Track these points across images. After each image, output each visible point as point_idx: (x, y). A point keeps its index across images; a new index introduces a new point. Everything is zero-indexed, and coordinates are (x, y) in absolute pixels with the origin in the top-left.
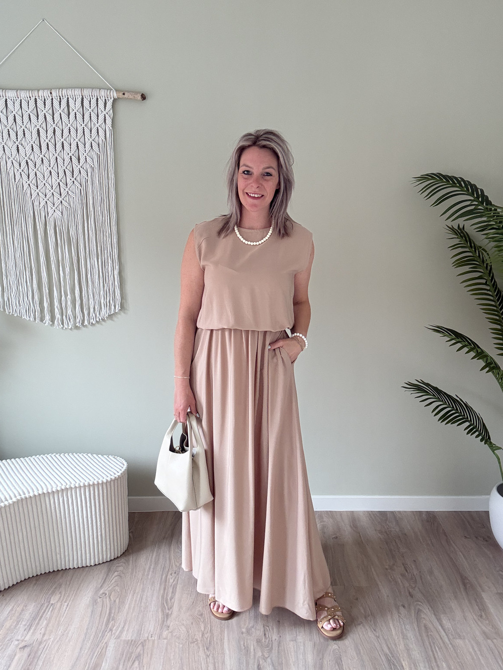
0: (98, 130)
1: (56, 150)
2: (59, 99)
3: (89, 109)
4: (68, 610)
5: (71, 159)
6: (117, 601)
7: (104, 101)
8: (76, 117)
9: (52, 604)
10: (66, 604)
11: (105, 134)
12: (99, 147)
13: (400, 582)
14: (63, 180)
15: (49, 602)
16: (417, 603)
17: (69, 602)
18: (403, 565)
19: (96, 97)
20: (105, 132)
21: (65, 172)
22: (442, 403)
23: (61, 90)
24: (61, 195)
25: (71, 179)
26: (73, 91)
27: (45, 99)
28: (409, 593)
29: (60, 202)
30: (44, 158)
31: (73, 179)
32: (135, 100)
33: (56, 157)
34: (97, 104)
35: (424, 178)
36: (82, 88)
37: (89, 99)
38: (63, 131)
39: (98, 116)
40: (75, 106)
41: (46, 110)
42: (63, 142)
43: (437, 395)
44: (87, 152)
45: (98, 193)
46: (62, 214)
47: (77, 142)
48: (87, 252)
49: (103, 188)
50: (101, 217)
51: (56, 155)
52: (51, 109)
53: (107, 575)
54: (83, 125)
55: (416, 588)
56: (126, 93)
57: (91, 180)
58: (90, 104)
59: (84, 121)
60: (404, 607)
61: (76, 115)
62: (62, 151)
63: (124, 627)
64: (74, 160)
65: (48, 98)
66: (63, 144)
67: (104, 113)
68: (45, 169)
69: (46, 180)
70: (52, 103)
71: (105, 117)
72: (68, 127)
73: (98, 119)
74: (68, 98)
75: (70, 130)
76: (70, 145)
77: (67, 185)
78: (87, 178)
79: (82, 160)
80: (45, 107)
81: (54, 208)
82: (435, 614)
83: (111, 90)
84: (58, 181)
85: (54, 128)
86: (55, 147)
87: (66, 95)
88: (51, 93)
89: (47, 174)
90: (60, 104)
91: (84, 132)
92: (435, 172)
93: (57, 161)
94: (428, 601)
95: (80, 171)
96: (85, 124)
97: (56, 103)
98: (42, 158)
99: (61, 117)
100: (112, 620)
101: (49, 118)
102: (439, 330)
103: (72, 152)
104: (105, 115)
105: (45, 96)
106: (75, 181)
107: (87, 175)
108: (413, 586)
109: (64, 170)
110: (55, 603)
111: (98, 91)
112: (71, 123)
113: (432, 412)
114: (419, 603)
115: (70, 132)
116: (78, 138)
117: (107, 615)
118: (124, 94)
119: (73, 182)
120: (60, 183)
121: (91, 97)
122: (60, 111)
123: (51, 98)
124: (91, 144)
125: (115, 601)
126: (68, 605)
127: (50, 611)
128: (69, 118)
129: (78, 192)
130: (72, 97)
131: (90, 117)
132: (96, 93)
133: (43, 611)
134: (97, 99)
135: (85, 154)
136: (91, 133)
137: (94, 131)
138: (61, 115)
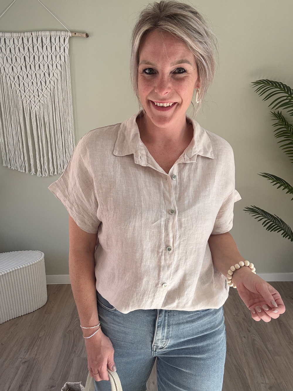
0: (60, 56)
1: (35, 69)
2: (36, 38)
3: (54, 43)
4: (49, 341)
5: (44, 74)
6: (78, 335)
7: (64, 38)
8: (47, 49)
9: (40, 337)
10: (48, 337)
11: (65, 59)
12: (61, 67)
13: (242, 323)
14: (40, 88)
15: (39, 336)
16: (253, 335)
17: (51, 335)
18: (244, 313)
19: (59, 36)
20: (65, 57)
21: (41, 82)
22: (267, 219)
23: (37, 32)
24: (39, 96)
25: (44, 87)
26: (45, 32)
27: (28, 38)
28: (248, 329)
29: (38, 101)
30: (28, 74)
31: (46, 87)
32: (82, 37)
33: (36, 73)
34: (60, 40)
35: (258, 83)
36: (50, 30)
37: (55, 37)
38: (39, 57)
39: (60, 48)
40: (47, 42)
41: (29, 45)
42: (39, 64)
43: (264, 214)
44: (54, 70)
45: (61, 95)
46: (40, 108)
47: (48, 64)
48: (56, 131)
49: (64, 92)
50: (63, 109)
51: (36, 72)
52: (32, 44)
53: (72, 320)
54: (52, 54)
55: (252, 327)
56: (77, 33)
57: (57, 87)
58: (55, 40)
59: (51, 51)
60: (245, 337)
61: (47, 47)
62: (39, 70)
63: (82, 350)
64: (47, 75)
65: (30, 37)
66: (39, 65)
67: (64, 46)
68: (29, 80)
69: (30, 87)
70: (33, 40)
71: (64, 48)
72: (42, 55)
73: (60, 49)
74: (42, 37)
75: (43, 56)
76: (44, 66)
77: (42, 90)
78: (54, 86)
79: (51, 75)
80: (28, 43)
81: (35, 105)
82: (263, 342)
83: (68, 31)
84: (37, 88)
85: (34, 55)
86: (35, 67)
87: (41, 35)
88: (32, 34)
89: (30, 84)
90: (37, 41)
91: (52, 58)
92: (265, 79)
93: (36, 76)
94: (259, 335)
95: (50, 82)
96: (52, 53)
97: (35, 40)
98: (27, 74)
99: (38, 49)
100: (75, 346)
101: (31, 50)
102: (266, 175)
103: (45, 70)
104: (64, 47)
105: (28, 36)
106: (47, 88)
107: (54, 84)
108: (250, 325)
109: (41, 81)
110: (42, 337)
111: (60, 32)
112: (44, 53)
113: (262, 225)
114: (255, 336)
115: (43, 58)
116: (49, 62)
117: (72, 343)
118: (75, 34)
119: (46, 88)
120: (39, 89)
121: (56, 36)
122: (38, 45)
123: (32, 37)
124: (56, 65)
125: (77, 335)
126: (50, 337)
127: (39, 342)
128: (43, 49)
129: (49, 94)
130: (44, 36)
131: (56, 48)
132: (58, 33)
133: (35, 341)
134: (60, 37)
135: (53, 71)
136: (56, 58)
137: (58, 57)
138: (38, 47)
